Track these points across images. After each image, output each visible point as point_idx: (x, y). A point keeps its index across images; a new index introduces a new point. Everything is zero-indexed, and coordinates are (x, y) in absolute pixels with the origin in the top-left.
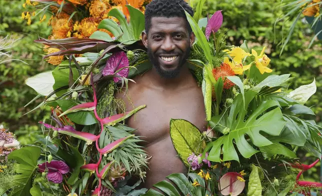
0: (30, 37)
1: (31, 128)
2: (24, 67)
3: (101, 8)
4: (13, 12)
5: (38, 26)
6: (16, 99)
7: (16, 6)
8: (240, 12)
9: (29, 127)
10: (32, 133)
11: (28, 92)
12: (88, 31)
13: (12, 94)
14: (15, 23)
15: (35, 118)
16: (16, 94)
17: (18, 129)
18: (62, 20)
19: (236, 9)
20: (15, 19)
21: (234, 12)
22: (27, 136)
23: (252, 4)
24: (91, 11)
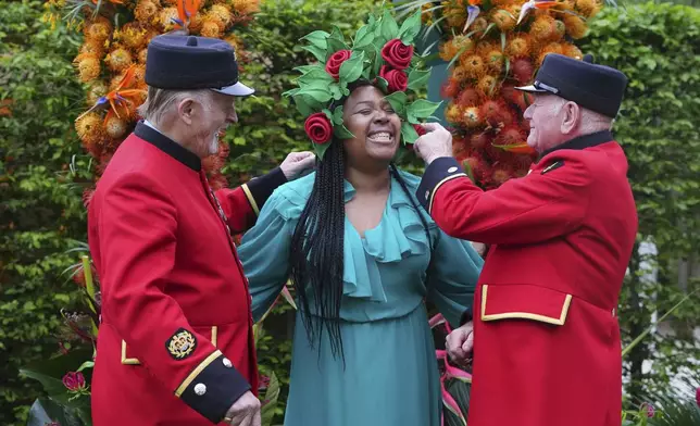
0: (35, 50)
1: (36, 169)
2: (28, 89)
3: (150, 10)
4: (11, 17)
5: (46, 35)
6: (16, 131)
7: (15, 9)
8: (310, 21)
9: (34, 167)
10: (37, 175)
11: (32, 122)
12: (132, 39)
13: (12, 124)
14: (15, 31)
15: (42, 155)
16: (17, 124)
17: (17, 169)
18: (97, 25)
19: (305, 18)
20: (14, 26)
21: (302, 20)
22: (32, 179)
23: (325, 11)
24: (137, 14)
